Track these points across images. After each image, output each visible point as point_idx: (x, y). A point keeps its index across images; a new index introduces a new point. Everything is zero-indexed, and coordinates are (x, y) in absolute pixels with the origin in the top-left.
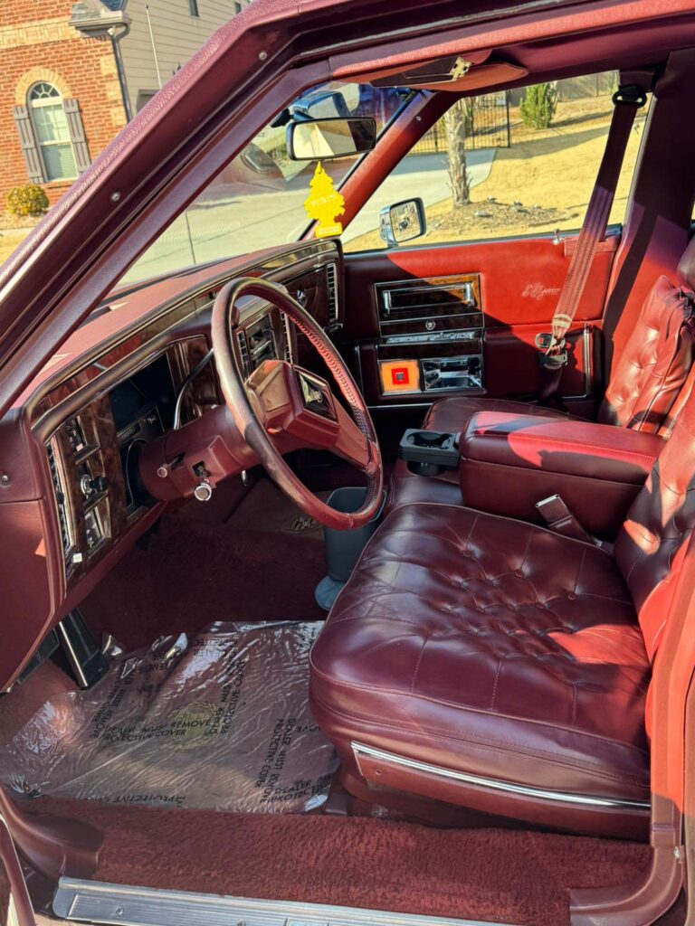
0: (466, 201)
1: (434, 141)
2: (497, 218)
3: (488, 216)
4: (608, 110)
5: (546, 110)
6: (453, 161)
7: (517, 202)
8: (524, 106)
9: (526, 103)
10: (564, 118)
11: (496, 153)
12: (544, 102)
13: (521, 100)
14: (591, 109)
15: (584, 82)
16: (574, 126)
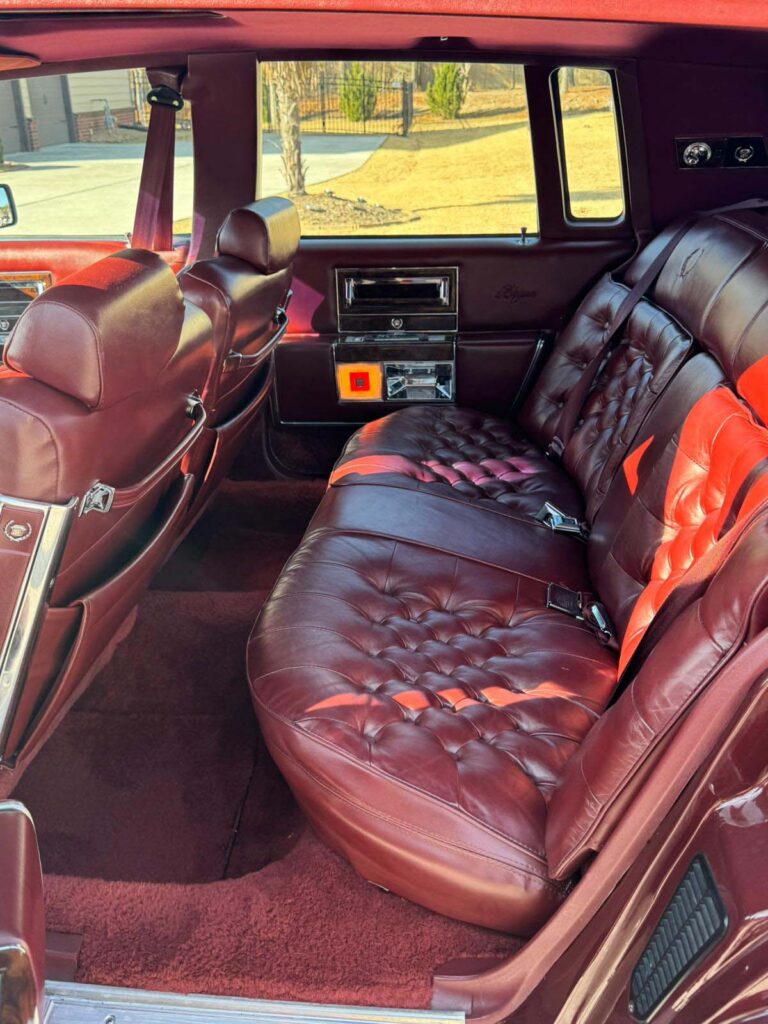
0: (301, 192)
1: (321, 121)
2: (330, 213)
3: (321, 211)
4: (521, 106)
5: (454, 98)
6: (286, 145)
7: (361, 198)
8: (431, 91)
9: (434, 88)
10: (474, 109)
11: (386, 141)
12: (452, 89)
13: (429, 84)
14: (504, 102)
15: (500, 72)
16: (483, 119)
